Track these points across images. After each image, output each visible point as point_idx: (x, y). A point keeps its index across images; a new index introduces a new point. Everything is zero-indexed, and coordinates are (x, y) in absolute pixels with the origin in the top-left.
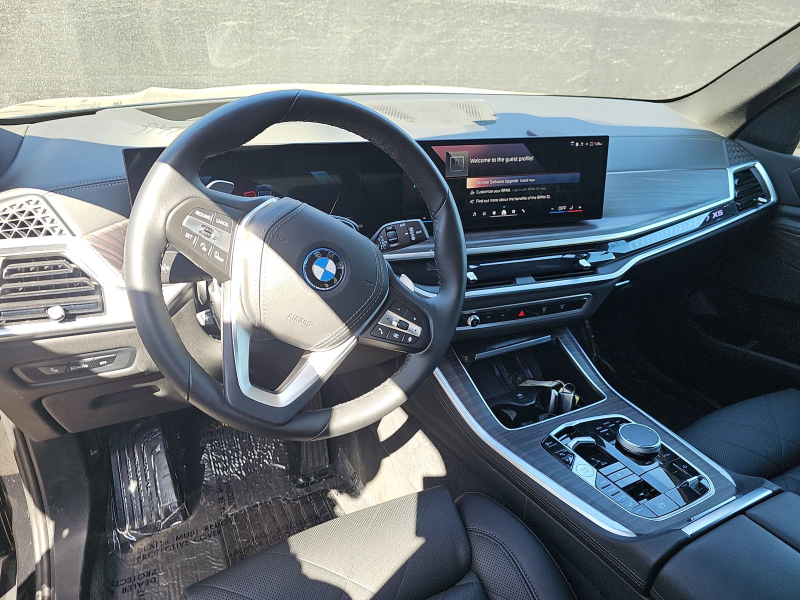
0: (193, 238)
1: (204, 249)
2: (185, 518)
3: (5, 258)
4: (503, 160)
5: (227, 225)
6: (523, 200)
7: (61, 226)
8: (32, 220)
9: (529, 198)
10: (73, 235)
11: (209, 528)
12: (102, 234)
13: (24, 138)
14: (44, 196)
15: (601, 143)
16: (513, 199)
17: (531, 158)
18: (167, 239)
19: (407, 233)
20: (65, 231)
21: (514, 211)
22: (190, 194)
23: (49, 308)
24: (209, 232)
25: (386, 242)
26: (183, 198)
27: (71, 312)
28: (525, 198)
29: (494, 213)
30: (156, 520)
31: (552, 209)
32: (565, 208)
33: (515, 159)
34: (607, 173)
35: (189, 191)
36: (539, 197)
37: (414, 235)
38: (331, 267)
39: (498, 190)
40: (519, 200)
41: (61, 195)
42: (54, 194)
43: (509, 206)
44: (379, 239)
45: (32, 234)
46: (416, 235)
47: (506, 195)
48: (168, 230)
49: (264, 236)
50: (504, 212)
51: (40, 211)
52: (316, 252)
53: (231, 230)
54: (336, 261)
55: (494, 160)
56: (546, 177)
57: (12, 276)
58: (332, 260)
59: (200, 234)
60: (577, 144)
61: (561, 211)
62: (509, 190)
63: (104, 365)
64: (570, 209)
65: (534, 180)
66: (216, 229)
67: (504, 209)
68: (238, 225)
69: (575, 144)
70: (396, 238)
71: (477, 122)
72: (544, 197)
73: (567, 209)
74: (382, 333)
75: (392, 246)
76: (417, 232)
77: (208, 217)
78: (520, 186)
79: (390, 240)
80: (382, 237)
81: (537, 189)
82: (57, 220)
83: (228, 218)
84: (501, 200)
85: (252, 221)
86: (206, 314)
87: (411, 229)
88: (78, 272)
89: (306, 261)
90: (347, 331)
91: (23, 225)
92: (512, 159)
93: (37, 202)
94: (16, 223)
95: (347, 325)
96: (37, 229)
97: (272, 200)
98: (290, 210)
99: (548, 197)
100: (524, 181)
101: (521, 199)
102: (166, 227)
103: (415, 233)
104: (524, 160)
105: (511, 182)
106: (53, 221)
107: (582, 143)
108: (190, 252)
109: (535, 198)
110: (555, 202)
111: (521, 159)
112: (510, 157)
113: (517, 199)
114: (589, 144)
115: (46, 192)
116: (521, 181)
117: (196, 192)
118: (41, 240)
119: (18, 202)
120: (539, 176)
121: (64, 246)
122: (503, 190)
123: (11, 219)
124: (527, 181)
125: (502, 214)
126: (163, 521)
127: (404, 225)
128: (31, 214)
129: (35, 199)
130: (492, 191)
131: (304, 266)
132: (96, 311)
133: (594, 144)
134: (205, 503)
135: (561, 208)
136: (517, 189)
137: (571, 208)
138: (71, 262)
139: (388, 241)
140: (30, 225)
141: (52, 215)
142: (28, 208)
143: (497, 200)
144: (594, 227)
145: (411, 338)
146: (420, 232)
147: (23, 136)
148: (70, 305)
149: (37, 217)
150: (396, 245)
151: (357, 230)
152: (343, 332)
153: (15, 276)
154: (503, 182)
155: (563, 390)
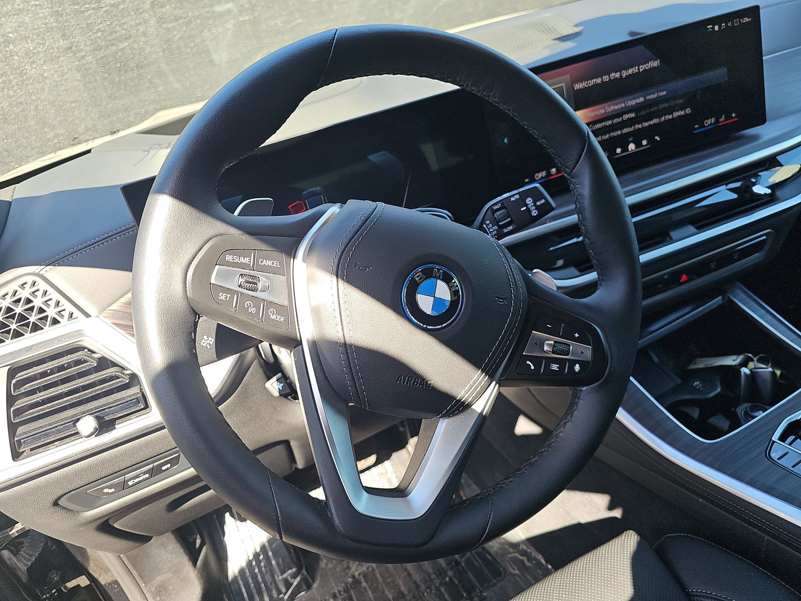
0: (232, 298)
1: (253, 310)
2: (309, 587)
3: (8, 368)
4: (617, 75)
5: (276, 264)
6: (655, 124)
7: (69, 308)
8: (32, 309)
9: (663, 119)
10: (87, 315)
11: (338, 595)
12: (123, 305)
13: (11, 202)
14: (41, 273)
15: (748, 18)
16: (640, 126)
17: (656, 64)
18: (193, 310)
19: (525, 208)
20: (77, 313)
21: (644, 142)
22: (212, 232)
23: (78, 420)
24: (252, 284)
25: (495, 227)
26: (202, 242)
27: (107, 418)
28: (656, 121)
29: (619, 150)
30: (279, 595)
31: (696, 126)
32: (713, 120)
33: (635, 70)
34: (764, 58)
35: (210, 227)
36: (676, 114)
37: (534, 208)
38: (443, 291)
39: (619, 117)
40: (650, 126)
41: (62, 267)
42: (52, 267)
43: (637, 137)
44: (484, 226)
45: (36, 328)
46: (537, 208)
47: (631, 122)
48: (191, 296)
49: (335, 268)
50: (632, 147)
51: (39, 294)
52: (417, 274)
53: (285, 271)
54: (447, 280)
55: (606, 78)
56: (680, 85)
57: (22, 390)
58: (443, 280)
59: (240, 289)
60: (716, 28)
61: (709, 126)
62: (632, 115)
63: (168, 469)
64: (720, 120)
65: (665, 93)
66: (262, 275)
67: (632, 142)
68: (292, 260)
69: (713, 28)
70: (509, 219)
71: (559, 39)
72: (682, 113)
73: (717, 121)
74: (532, 367)
75: (505, 231)
76: (538, 203)
77: (245, 260)
78: (648, 105)
79: (500, 224)
80: (488, 222)
81: (672, 103)
82: (63, 301)
83: (276, 254)
84: (625, 130)
85: (311, 248)
86: (277, 380)
87: (529, 201)
88: (104, 363)
89: (404, 291)
90: (486, 379)
91: (22, 318)
92: (630, 71)
93: (34, 283)
94: (13, 317)
95: (483, 371)
96: (40, 319)
97: (333, 210)
98: (363, 218)
99: (688, 111)
100: (651, 97)
101: (651, 123)
102: (188, 293)
103: (535, 205)
104: (648, 68)
105: (633, 103)
106: (58, 303)
107: (723, 24)
108: (232, 319)
109: (670, 117)
110: (698, 116)
111: (642, 68)
112: (627, 69)
113: (646, 124)
114: (733, 24)
115: (42, 267)
116: (648, 97)
117: (220, 227)
118: (48, 333)
119: (10, 289)
120: (672, 85)
121: (79, 333)
122: (626, 117)
123: (6, 314)
124: (655, 95)
125: (630, 150)
126: (285, 594)
127: (517, 197)
128: (29, 301)
129: (29, 279)
130: (610, 122)
131: (404, 299)
132: (138, 409)
133: (740, 21)
134: (326, 565)
135: (709, 122)
136: (644, 111)
137: (723, 119)
138: (93, 352)
139: (499, 226)
140: (30, 316)
141: (55, 296)
142: (24, 294)
143: (619, 132)
144: (755, 138)
145: (577, 366)
146: (543, 201)
147: (11, 201)
148: (104, 409)
149: (38, 302)
150: (511, 228)
151: (452, 220)
152: (480, 383)
153: (26, 388)
154: (623, 105)
155: (754, 365)
